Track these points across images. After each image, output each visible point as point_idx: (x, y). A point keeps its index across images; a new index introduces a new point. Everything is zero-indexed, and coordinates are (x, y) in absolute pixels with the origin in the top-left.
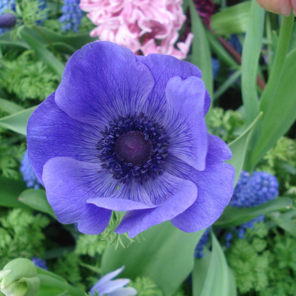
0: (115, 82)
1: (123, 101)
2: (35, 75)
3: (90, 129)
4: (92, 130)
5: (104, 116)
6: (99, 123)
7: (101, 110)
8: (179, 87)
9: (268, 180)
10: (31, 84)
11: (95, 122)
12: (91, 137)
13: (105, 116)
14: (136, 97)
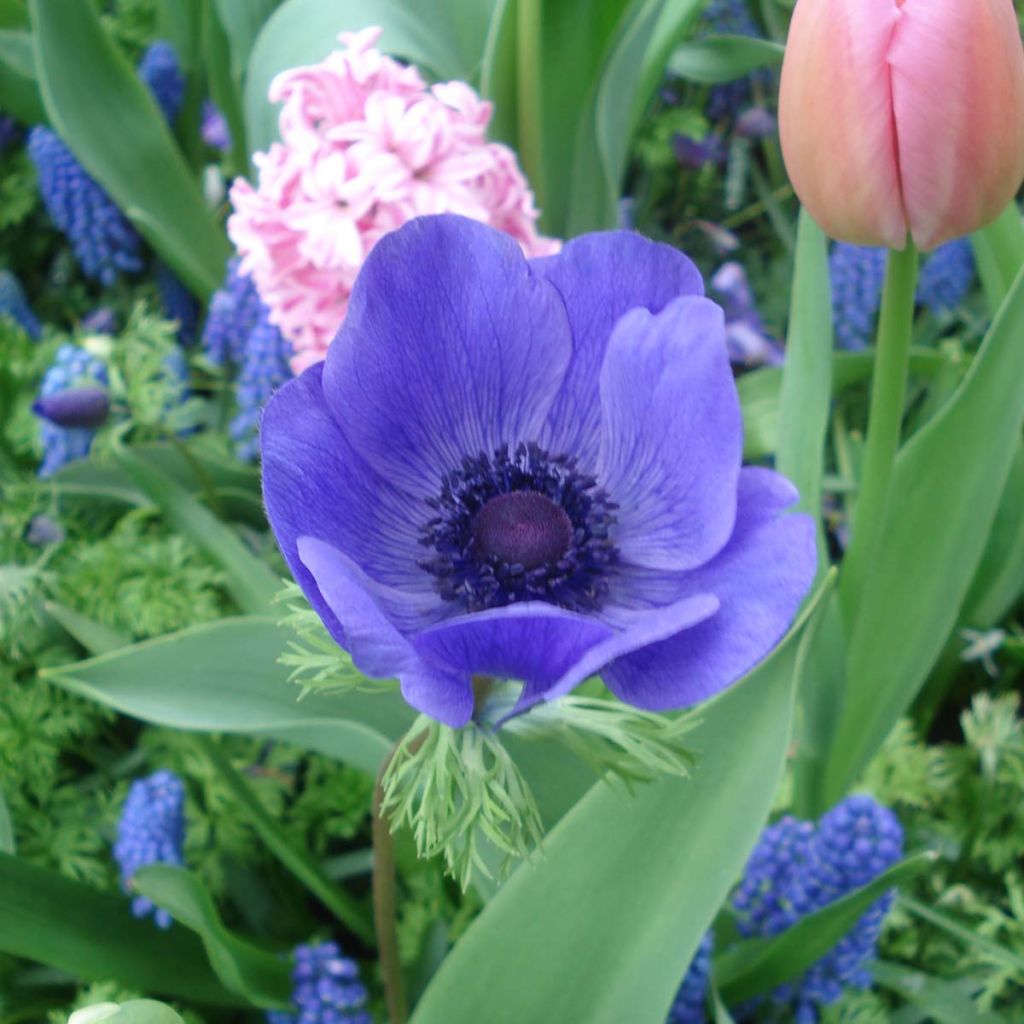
0: (464, 360)
1: (482, 425)
2: (160, 573)
3: (395, 501)
4: (399, 506)
5: (431, 469)
6: (420, 485)
7: (424, 448)
8: (643, 336)
9: (869, 813)
10: (148, 596)
11: (408, 481)
12: (398, 526)
13: (435, 469)
14: (518, 415)
